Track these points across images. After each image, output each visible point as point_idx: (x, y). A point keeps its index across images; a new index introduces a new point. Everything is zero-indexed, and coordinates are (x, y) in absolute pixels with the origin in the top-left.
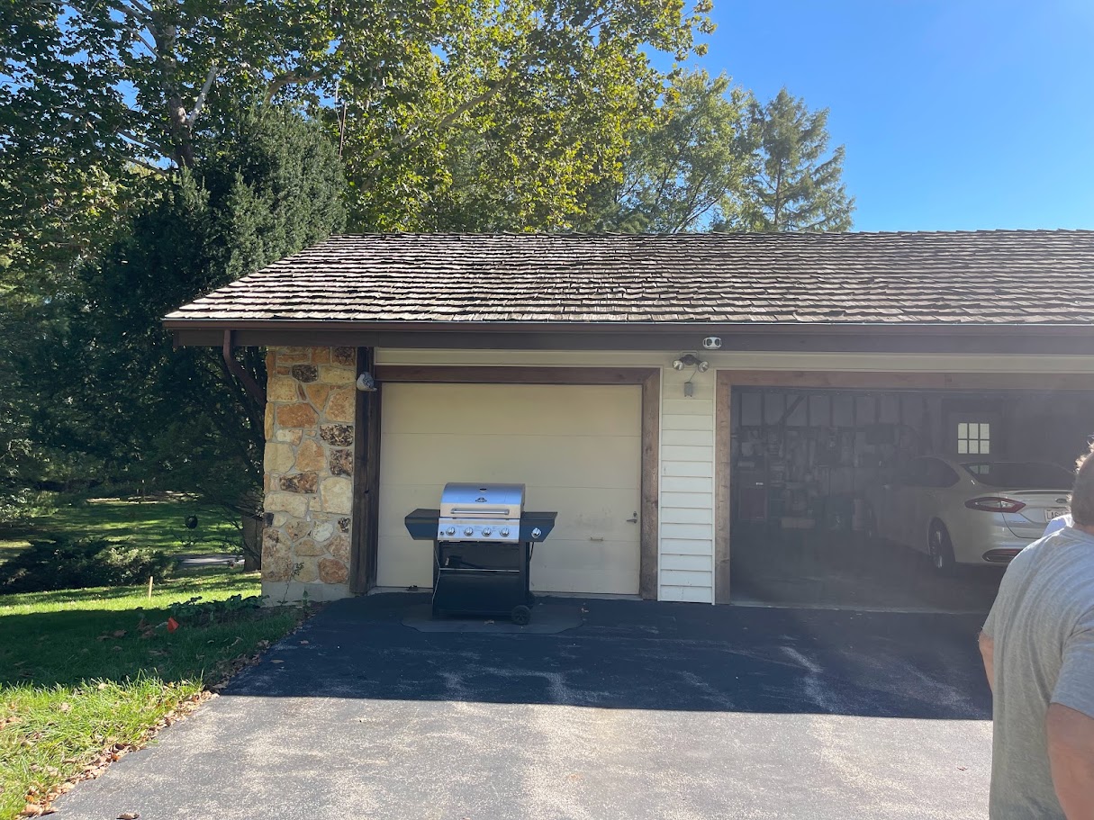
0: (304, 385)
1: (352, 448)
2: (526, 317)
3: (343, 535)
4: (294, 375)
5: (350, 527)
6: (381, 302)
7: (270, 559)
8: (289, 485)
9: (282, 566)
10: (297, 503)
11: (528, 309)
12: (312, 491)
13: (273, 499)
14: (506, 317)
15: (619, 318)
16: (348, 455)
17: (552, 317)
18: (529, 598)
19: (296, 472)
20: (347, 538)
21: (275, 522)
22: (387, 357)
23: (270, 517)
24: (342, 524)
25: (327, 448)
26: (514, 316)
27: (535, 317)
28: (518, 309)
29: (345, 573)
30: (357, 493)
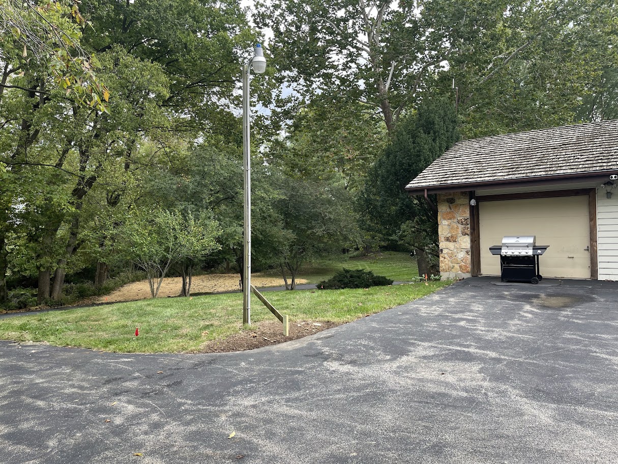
0: (451, 205)
1: (469, 226)
2: (533, 174)
3: (468, 256)
4: (447, 202)
5: (470, 253)
6: (477, 173)
7: (443, 265)
8: (448, 239)
9: (447, 267)
10: (451, 245)
11: (535, 170)
12: (456, 241)
13: (442, 244)
14: (525, 175)
15: (572, 171)
16: (468, 228)
17: (544, 173)
18: (540, 277)
19: (449, 235)
20: (469, 257)
21: (443, 252)
22: (480, 192)
23: (442, 250)
24: (467, 252)
25: (460, 227)
26: (528, 175)
27: (537, 174)
28: (530, 171)
29: (469, 269)
30: (472, 241)
